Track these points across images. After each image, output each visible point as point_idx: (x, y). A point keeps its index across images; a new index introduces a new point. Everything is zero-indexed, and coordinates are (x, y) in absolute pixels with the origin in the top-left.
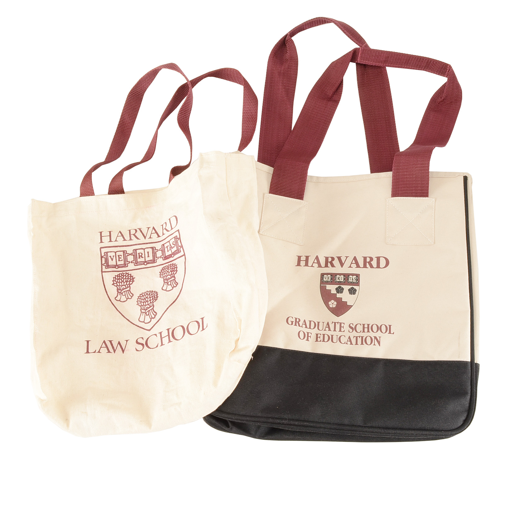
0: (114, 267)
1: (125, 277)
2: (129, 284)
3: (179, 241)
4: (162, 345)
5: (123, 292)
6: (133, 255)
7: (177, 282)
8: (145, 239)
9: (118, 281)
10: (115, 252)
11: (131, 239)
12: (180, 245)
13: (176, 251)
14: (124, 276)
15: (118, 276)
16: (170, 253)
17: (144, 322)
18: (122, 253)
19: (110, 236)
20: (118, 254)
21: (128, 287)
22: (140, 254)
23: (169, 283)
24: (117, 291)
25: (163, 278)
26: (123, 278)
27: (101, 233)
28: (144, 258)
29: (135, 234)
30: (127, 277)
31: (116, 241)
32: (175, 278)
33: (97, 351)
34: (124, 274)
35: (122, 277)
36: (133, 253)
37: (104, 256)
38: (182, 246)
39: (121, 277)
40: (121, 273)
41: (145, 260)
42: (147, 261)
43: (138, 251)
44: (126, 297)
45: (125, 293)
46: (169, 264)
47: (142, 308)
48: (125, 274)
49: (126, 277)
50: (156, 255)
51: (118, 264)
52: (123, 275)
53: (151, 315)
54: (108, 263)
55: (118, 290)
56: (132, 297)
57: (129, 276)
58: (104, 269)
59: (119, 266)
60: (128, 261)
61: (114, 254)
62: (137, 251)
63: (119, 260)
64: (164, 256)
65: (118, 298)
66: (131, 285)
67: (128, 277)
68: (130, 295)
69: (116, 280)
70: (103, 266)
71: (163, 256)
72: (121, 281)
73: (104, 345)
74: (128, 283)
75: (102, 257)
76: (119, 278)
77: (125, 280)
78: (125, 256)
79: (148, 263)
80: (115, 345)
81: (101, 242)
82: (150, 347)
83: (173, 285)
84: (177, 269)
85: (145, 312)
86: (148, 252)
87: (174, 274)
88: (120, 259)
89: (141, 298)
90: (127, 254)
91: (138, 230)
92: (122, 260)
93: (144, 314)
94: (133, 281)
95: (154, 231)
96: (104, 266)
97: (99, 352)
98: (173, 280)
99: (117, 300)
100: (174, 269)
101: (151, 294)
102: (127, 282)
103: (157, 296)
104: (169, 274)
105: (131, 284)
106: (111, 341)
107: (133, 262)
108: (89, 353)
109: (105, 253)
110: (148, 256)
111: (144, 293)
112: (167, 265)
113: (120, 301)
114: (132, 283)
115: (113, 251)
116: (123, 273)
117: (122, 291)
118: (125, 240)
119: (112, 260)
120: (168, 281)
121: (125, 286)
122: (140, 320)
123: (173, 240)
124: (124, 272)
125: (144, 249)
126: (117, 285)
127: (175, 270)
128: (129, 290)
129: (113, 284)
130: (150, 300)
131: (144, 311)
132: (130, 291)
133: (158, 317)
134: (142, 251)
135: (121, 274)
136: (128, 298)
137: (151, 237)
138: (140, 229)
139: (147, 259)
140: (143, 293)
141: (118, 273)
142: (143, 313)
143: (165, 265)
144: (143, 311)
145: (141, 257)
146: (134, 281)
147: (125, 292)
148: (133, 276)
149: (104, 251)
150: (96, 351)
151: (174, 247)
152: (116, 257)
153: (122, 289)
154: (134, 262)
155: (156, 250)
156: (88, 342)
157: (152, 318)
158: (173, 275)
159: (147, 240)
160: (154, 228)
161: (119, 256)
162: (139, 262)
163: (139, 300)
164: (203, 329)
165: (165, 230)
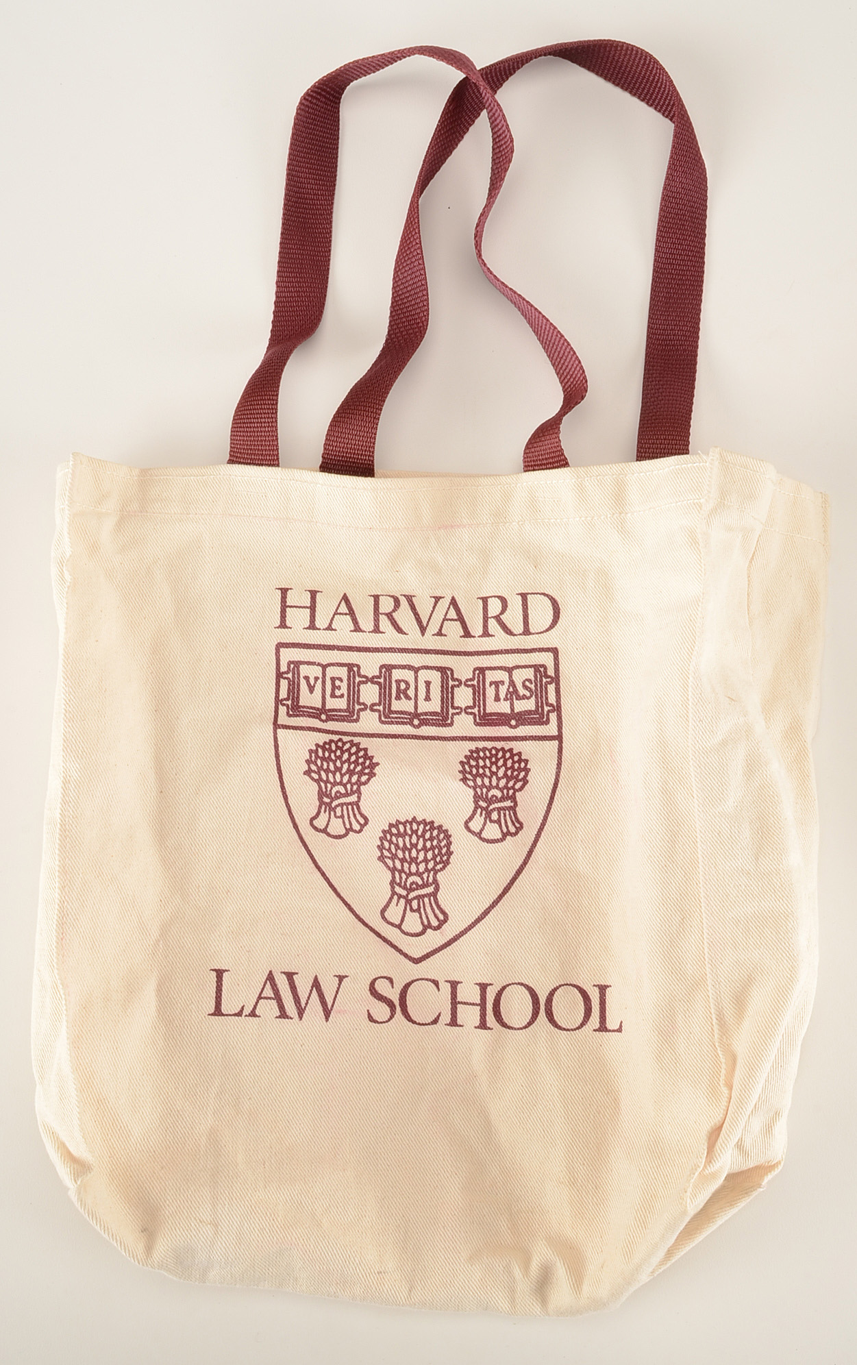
0: (317, 713)
1: (346, 756)
2: (356, 783)
3: (551, 688)
4: (454, 1022)
5: (337, 806)
6: (379, 684)
7: (521, 819)
8: (423, 635)
9: (325, 766)
10: (324, 667)
11: (377, 630)
12: (552, 699)
13: (530, 712)
14: (343, 752)
15: (323, 748)
16: (504, 707)
17: (399, 927)
18: (343, 672)
19: (313, 608)
20: (331, 672)
21: (353, 793)
22: (403, 686)
23: (495, 816)
24: (317, 797)
25: (474, 788)
26: (340, 758)
27: (284, 591)
28: (412, 702)
29: (394, 614)
30: (353, 758)
31: (330, 628)
32: (516, 804)
33: (247, 1011)
34: (344, 744)
35: (338, 753)
36: (379, 677)
37: (287, 672)
38: (558, 709)
39: (335, 752)
40: (336, 738)
41: (416, 707)
42: (422, 714)
43: (397, 674)
44: (344, 822)
45: (342, 810)
46: (499, 745)
47: (398, 880)
48: (348, 746)
49: (350, 755)
50: (453, 698)
51: (327, 708)
52: (341, 749)
53: (426, 913)
54: (298, 697)
55: (321, 794)
56: (362, 826)
57: (361, 753)
58: (283, 719)
59: (331, 715)
60: (361, 701)
61: (318, 671)
62: (394, 671)
63: (333, 696)
64: (479, 711)
65: (321, 822)
66: (362, 788)
67: (358, 758)
68: (358, 821)
69: (319, 762)
70: (280, 706)
71: (476, 710)
72: (332, 767)
73: (268, 992)
74: (354, 779)
75: (279, 675)
76: (327, 754)
77: (346, 766)
78: (354, 682)
79: (424, 723)
80: (304, 986)
81: (283, 625)
82: (414, 1018)
83: (507, 827)
84: (526, 775)
85: (405, 897)
86: (428, 684)
87: (515, 791)
88: (338, 693)
89: (394, 839)
90: (359, 676)
91: (403, 601)
92: (342, 696)
93: (402, 901)
94: (372, 775)
95: (452, 614)
96: (285, 707)
97: (253, 1014)
98: (510, 808)
99: (316, 829)
100: (516, 773)
101: (428, 835)
102: (351, 773)
103: (448, 849)
104: (498, 784)
105: (365, 783)
106: (290, 976)
107: (375, 708)
108: (223, 1015)
109: (290, 663)
110: (428, 698)
111: (404, 824)
112: (489, 745)
113: (324, 831)
114: (369, 780)
115: (317, 661)
116: (340, 740)
117: (332, 800)
118: (357, 629)
119: (311, 689)
120: (491, 807)
121: (345, 786)
122: (386, 914)
123: (530, 674)
124: (345, 739)
125: (416, 670)
126: (320, 779)
127: (520, 777)
128: (357, 804)
129: (308, 773)
130: (426, 861)
131: (404, 893)
132: (358, 808)
133: (449, 930)
134: (408, 675)
135: (336, 743)
136: (351, 829)
137: (443, 631)
138: (409, 599)
139: (424, 707)
140: (401, 823)
141: (327, 737)
142: (400, 896)
143: (481, 744)
144: (398, 890)
145: (402, 693)
146: (375, 775)
147: (342, 805)
148: (373, 757)
149: (288, 655)
150: (243, 1008)
151: (528, 698)
152: (324, 682)
153: (333, 795)
154: (381, 708)
155: (453, 679)
156: (220, 974)
157: (429, 926)
158: (511, 792)
159: (429, 641)
160: (454, 602)
161: (333, 679)
162: (396, 712)
163: (386, 845)
164: (603, 1028)
165: (496, 623)
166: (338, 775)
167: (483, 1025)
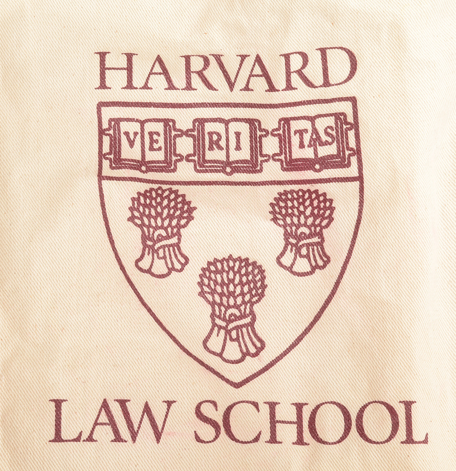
0: (137, 165)
1: (165, 202)
2: (176, 226)
3: (351, 134)
4: (273, 440)
5: (159, 248)
6: (193, 136)
7: (328, 253)
8: (232, 90)
9: (147, 212)
10: (142, 123)
11: (189, 87)
12: (352, 143)
13: (332, 157)
14: (163, 199)
15: (145, 196)
16: (308, 153)
17: (220, 355)
18: (159, 127)
19: (129, 69)
20: (149, 127)
21: (173, 235)
22: (215, 137)
23: (304, 251)
24: (140, 241)
25: (285, 227)
26: (160, 204)
27: (103, 55)
28: (224, 151)
29: (204, 72)
30: (172, 204)
31: (146, 87)
32: (323, 240)
33: (85, 436)
34: (164, 191)
35: (159, 200)
36: (192, 130)
37: (109, 129)
38: (358, 152)
39: (155, 199)
40: (155, 186)
41: (228, 156)
42: (233, 162)
43: (209, 127)
44: (166, 263)
45: (164, 251)
46: (305, 187)
47: (217, 313)
48: (167, 193)
49: (170, 201)
50: (261, 147)
51: (147, 160)
52: (161, 196)
53: (244, 342)
54: (120, 151)
55: (145, 238)
56: (183, 265)
57: (180, 199)
58: (107, 171)
59: (151, 167)
60: (178, 152)
61: (136, 127)
62: (206, 124)
63: (152, 149)
64: (286, 158)
65: (145, 264)
66: (182, 230)
67: (177, 204)
68: (179, 261)
69: (141, 209)
70: (104, 160)
71: (282, 157)
72: (153, 213)
73: (104, 418)
74: (174, 222)
75: (102, 132)
76: (148, 201)
77: (166, 211)
78: (170, 136)
79: (236, 170)
80: (136, 412)
81: (103, 86)
82: (237, 437)
83: (316, 261)
84: (332, 213)
85: (225, 328)
86: (238, 134)
87: (322, 228)
88: (156, 146)
89: (213, 276)
90: (175, 130)
91: (212, 60)
92: (160, 149)
93: (222, 332)
94: (190, 218)
95: (258, 70)
96: (108, 161)
97: (90, 439)
98: (317, 244)
99: (141, 269)
100: (322, 212)
101: (243, 271)
102: (171, 217)
103: (263, 283)
104: (306, 222)
105: (184, 226)
106: (123, 403)
107: (190, 158)
108: (63, 441)
109: (111, 120)
110: (238, 148)
111: (222, 261)
112: (296, 187)
113: (149, 271)
114: (187, 223)
115: (136, 117)
116: (160, 188)
117: (155, 243)
118: (171, 87)
119: (132, 144)
120: (300, 244)
121: (166, 229)
122: (208, 344)
123: (331, 121)
124: (165, 187)
125: (226, 123)
126: (143, 224)
127: (326, 216)
128: (178, 245)
129: (131, 219)
130: (243, 294)
131: (223, 324)
132: (179, 249)
133: (266, 357)
134: (220, 128)
135: (156, 191)
136: (173, 269)
137: (250, 86)
138: (218, 58)
139: (235, 156)
140: (218, 261)
141: (148, 186)
142: (220, 328)
143: (289, 188)
144: (218, 321)
145: (215, 144)
146: (193, 218)
147: (163, 247)
148: (190, 202)
149: (108, 113)
150: (81, 434)
151: (330, 144)
152: (143, 137)
153: (155, 238)
154: (196, 158)
155: (261, 130)
156: (58, 403)
157: (248, 353)
158: (318, 229)
159: (238, 96)
160: (258, 60)
161: (151, 134)
162: (210, 161)
163: (206, 281)
164: (409, 440)
165: (298, 77)
166: (159, 220)
167: (300, 441)
